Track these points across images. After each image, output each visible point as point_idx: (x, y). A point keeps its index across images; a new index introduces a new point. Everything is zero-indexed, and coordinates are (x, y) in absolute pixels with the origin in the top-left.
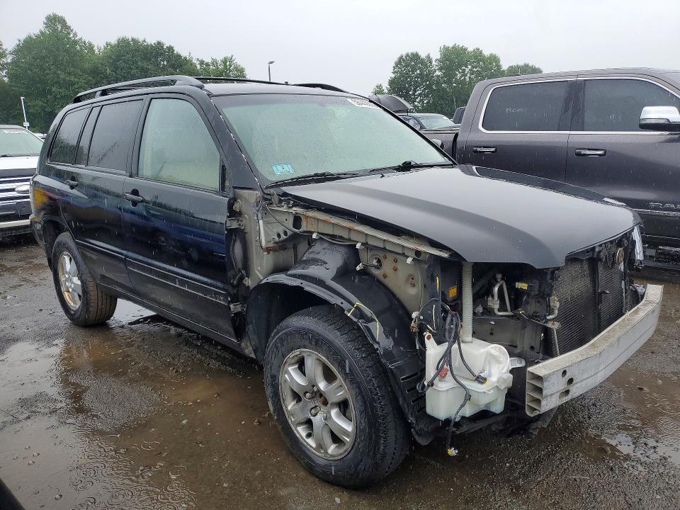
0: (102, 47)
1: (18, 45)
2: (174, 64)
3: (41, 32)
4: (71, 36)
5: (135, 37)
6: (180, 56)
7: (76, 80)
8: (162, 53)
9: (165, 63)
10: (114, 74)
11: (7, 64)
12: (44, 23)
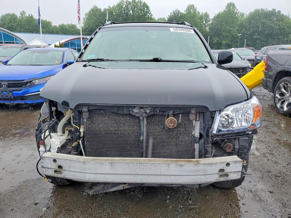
0: (248, 14)
1: (215, 17)
2: (279, 19)
3: (224, 11)
4: (235, 11)
5: (263, 8)
6: (283, 15)
7: (233, 29)
8: (274, 14)
9: (275, 19)
10: (249, 25)
11: (209, 24)
12: (226, 7)
